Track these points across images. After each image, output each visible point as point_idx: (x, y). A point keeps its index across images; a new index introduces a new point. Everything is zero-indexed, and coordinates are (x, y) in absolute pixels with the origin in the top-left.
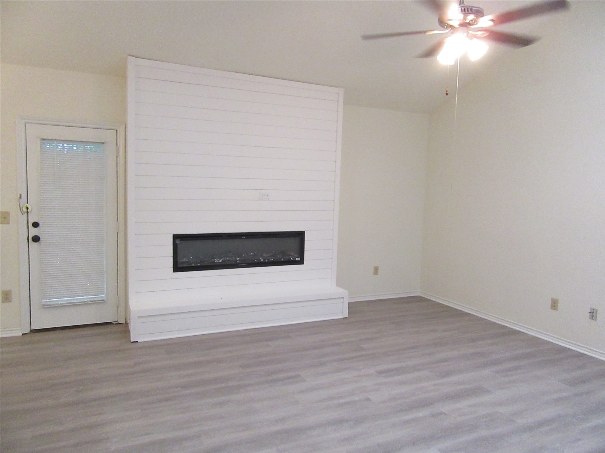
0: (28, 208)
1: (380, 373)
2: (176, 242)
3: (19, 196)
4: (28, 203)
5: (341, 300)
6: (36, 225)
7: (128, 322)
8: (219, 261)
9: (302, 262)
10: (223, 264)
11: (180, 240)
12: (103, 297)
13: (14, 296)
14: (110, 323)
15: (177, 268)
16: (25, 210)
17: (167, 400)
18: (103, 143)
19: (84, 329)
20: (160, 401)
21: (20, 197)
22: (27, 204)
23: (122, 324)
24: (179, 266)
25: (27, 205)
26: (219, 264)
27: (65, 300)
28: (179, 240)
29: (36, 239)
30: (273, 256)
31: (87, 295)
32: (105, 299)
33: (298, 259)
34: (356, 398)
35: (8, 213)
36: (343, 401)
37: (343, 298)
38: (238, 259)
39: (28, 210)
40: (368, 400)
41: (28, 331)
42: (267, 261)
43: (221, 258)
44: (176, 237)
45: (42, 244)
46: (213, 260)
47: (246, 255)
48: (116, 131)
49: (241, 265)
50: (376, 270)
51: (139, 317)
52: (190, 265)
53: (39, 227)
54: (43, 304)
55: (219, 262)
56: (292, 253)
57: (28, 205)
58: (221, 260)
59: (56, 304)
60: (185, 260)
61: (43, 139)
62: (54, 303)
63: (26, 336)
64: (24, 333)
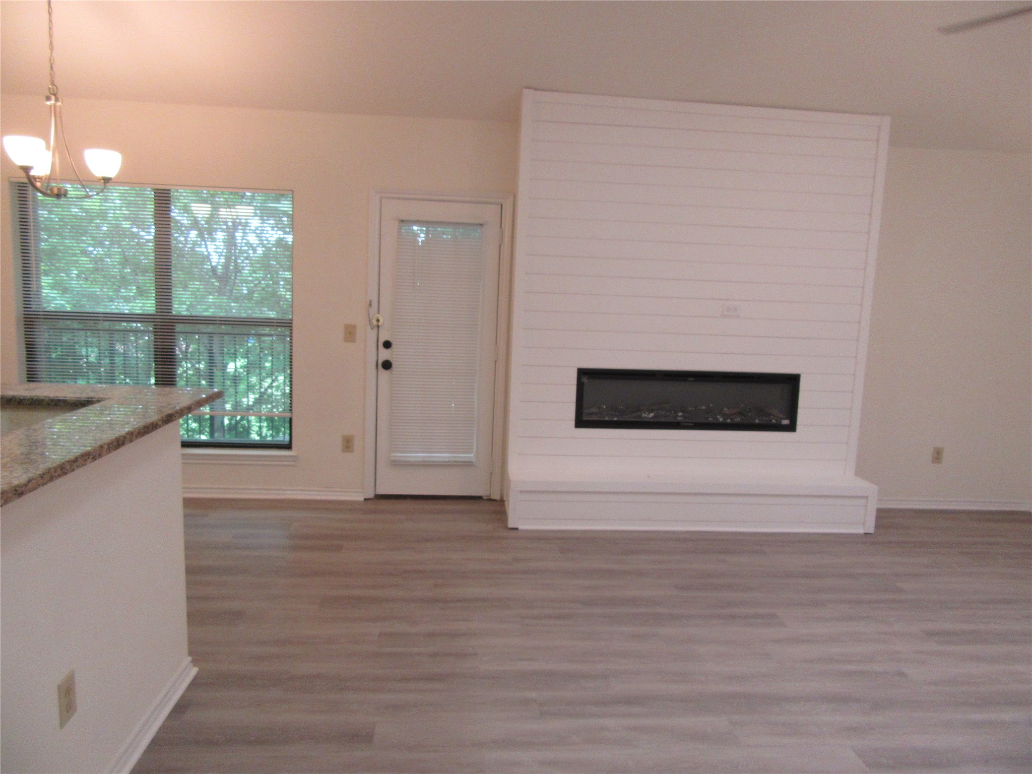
0: (378, 321)
1: (930, 634)
2: (582, 380)
3: (368, 303)
4: (379, 313)
5: (863, 501)
6: (387, 345)
7: (504, 499)
8: (648, 415)
9: (792, 428)
10: (656, 420)
11: (589, 378)
12: (471, 456)
13: (357, 444)
14: (479, 498)
15: (581, 422)
16: (375, 322)
17: (559, 617)
18: (481, 225)
19: (442, 502)
20: (550, 617)
21: (370, 305)
22: (377, 315)
23: (494, 500)
24: (585, 418)
25: (378, 317)
26: (647, 420)
27: (420, 456)
28: (587, 377)
29: (387, 365)
30: (741, 413)
31: (449, 452)
32: (474, 460)
33: (786, 422)
34: (878, 668)
35: (354, 327)
36: (852, 667)
37: (866, 497)
38: (680, 414)
39: (380, 324)
40: (901, 674)
41: (371, 495)
42: (729, 421)
43: (652, 411)
44: (583, 373)
45: (394, 373)
46: (638, 413)
47: (693, 409)
48: (500, 206)
49: (685, 424)
50: (938, 456)
51: (522, 492)
52: (602, 419)
53: (391, 348)
54: (392, 458)
55: (648, 417)
56: (775, 412)
57: (379, 315)
58: (652, 415)
59: (406, 461)
60: (594, 410)
61: (402, 221)
62: (405, 459)
63: (369, 502)
64: (367, 497)
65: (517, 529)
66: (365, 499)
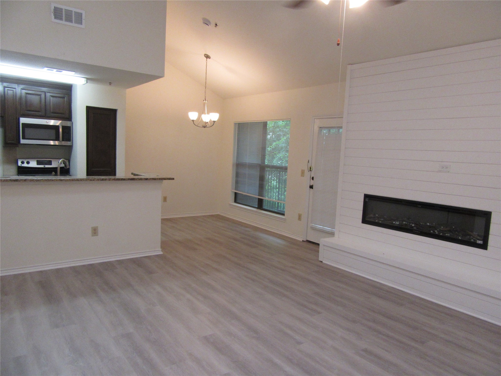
4: (311, 165)
6: (313, 179)
10: (399, 226)
13: (302, 218)
15: (365, 221)
21: (308, 162)
24: (367, 219)
27: (320, 227)
28: (368, 199)
29: (311, 187)
33: (480, 242)
35: (304, 171)
38: (413, 225)
39: (311, 170)
41: (305, 239)
42: (441, 234)
43: (398, 221)
44: (366, 196)
45: (313, 190)
46: (392, 221)
49: (415, 231)
51: (324, 245)
52: (374, 221)
54: (312, 226)
55: (396, 224)
60: (371, 216)
62: (316, 227)
63: (303, 242)
64: (303, 240)
65: (322, 262)
66: (303, 241)
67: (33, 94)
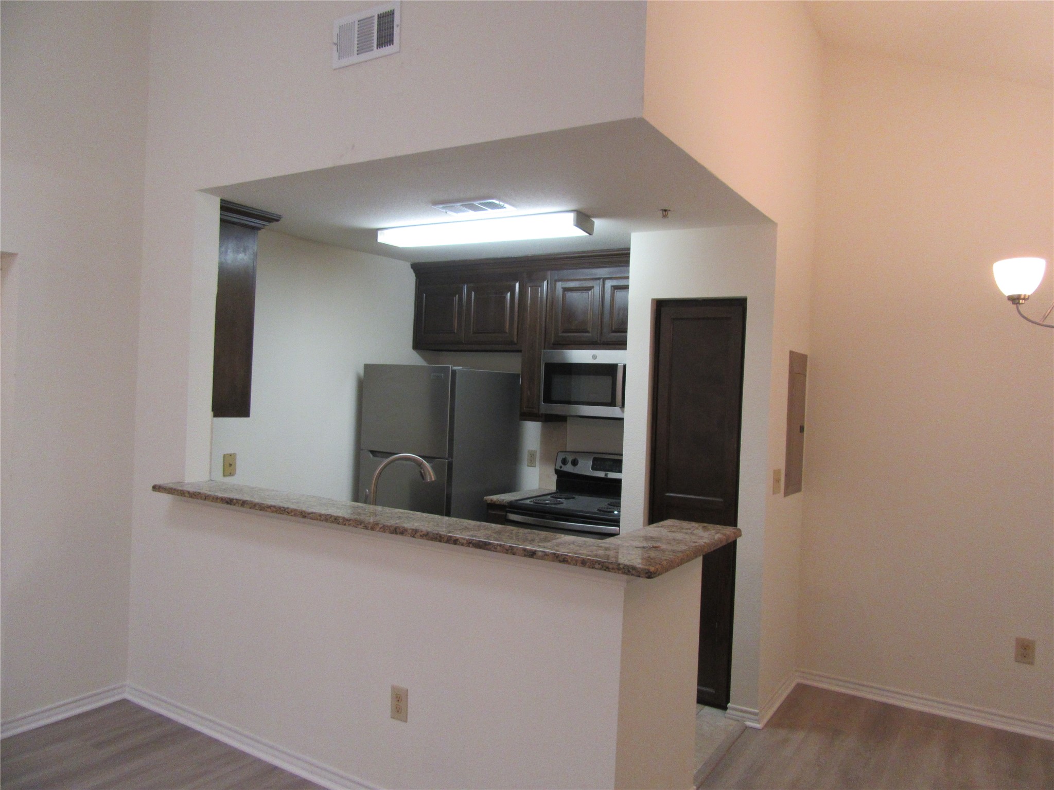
67: (578, 287)
